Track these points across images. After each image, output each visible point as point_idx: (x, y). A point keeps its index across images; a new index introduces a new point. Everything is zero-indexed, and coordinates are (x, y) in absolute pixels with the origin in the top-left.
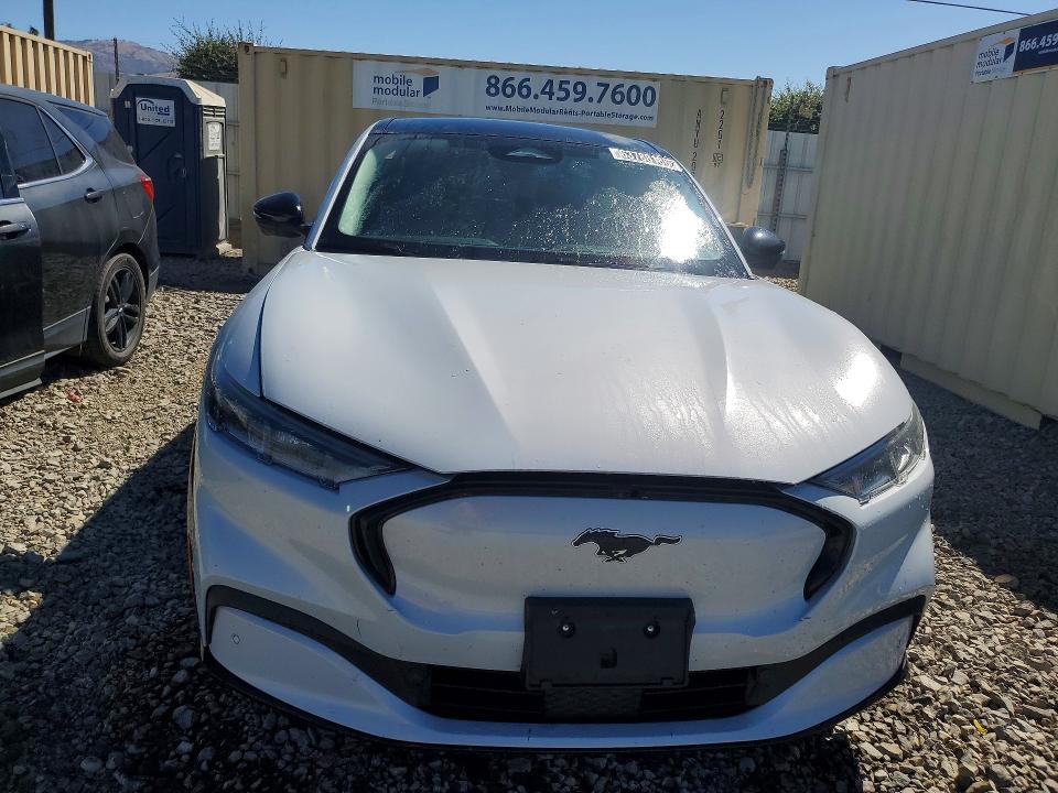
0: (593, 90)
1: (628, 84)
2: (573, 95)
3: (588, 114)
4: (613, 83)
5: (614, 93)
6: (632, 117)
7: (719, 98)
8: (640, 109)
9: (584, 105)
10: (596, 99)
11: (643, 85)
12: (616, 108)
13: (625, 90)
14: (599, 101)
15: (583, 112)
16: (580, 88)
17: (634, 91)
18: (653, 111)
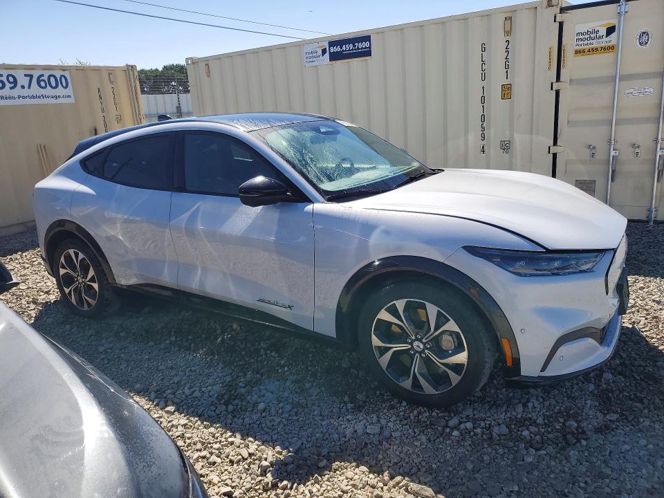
0: (23, 81)
1: (47, 73)
2: (8, 85)
3: (24, 97)
4: (36, 74)
5: (39, 82)
6: (56, 97)
7: (108, 80)
8: (60, 91)
9: (17, 91)
10: (27, 86)
11: (58, 74)
12: (43, 92)
13: (45, 78)
14: (29, 87)
15: (19, 97)
16: (11, 79)
17: (52, 79)
18: (69, 91)
